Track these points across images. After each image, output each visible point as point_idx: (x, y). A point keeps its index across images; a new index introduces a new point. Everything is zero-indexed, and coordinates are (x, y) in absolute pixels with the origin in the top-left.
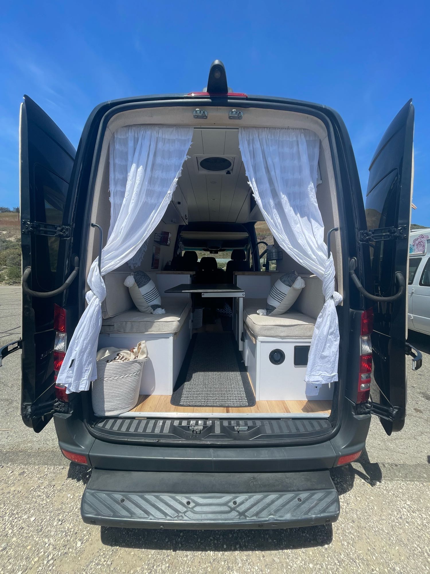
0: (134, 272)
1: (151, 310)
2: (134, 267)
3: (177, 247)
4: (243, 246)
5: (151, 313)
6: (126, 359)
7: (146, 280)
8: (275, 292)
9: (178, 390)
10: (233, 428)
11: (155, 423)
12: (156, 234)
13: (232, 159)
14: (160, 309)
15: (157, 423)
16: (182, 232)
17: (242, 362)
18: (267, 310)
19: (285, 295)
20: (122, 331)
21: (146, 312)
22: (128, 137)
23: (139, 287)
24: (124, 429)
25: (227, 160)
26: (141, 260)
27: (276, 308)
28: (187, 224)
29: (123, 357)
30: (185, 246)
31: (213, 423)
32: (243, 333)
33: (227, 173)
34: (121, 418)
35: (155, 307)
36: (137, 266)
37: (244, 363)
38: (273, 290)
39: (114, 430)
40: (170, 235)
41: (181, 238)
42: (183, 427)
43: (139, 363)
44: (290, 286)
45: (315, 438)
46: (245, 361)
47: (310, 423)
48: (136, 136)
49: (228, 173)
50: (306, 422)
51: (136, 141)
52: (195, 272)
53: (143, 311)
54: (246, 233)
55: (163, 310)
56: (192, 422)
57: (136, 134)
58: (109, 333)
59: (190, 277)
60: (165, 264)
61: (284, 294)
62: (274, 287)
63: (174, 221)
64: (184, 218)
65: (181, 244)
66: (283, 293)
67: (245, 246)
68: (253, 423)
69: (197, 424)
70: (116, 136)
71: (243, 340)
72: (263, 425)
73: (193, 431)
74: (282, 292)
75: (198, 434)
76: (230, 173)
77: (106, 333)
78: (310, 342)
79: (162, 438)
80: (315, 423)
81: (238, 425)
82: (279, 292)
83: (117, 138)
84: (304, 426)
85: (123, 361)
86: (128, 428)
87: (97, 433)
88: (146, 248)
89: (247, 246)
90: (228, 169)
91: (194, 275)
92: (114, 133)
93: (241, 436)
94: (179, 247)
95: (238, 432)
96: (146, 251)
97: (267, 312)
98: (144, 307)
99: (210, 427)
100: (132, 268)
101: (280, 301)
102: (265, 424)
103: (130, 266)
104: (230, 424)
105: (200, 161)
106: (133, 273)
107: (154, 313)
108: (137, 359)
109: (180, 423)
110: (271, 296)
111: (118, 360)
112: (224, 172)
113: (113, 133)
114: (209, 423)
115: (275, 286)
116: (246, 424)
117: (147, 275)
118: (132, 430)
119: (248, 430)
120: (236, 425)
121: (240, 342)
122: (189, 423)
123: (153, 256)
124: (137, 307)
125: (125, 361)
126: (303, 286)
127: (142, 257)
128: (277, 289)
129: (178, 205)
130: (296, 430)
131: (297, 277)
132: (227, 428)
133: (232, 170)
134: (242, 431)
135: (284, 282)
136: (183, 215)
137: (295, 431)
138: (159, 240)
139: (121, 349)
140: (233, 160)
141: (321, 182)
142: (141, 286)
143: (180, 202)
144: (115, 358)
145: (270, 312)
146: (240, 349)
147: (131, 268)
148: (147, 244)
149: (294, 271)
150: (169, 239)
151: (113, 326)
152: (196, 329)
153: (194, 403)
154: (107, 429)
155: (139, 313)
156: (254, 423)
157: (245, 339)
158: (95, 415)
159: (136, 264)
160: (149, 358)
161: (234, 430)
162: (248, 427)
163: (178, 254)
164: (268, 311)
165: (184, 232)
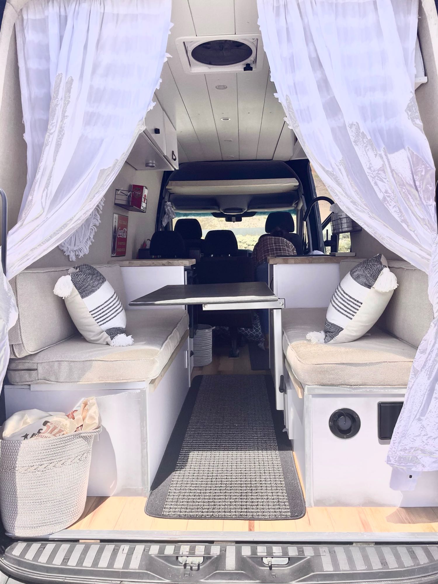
0: (74, 268)
1: (107, 337)
2: (77, 256)
3: (161, 211)
4: (290, 205)
5: (108, 344)
6: (60, 431)
7: (96, 283)
8: (341, 298)
9: (160, 487)
10: (261, 559)
11: (114, 550)
12: (118, 190)
13: (252, 41)
14: (123, 336)
15: (118, 550)
16: (170, 182)
17: (284, 431)
18: (326, 332)
19: (359, 304)
20: (53, 378)
21: (97, 342)
22: (48, 16)
23: (83, 297)
24: (57, 562)
25: (243, 44)
26: (89, 243)
27: (342, 329)
28: (177, 168)
29: (55, 428)
30: (178, 208)
31: (223, 552)
32: (282, 377)
33: (245, 69)
34: (53, 541)
35: (113, 332)
36: (81, 255)
37: (286, 434)
38: (337, 295)
39: (40, 562)
40: (146, 192)
41: (170, 194)
42: (167, 558)
43: (85, 438)
44: (369, 287)
45: (419, 579)
46: (288, 429)
47: (409, 551)
48: (63, 13)
49: (248, 68)
50: (401, 550)
51: (63, 22)
52: (195, 260)
53: (92, 340)
54: (294, 179)
55: (130, 337)
56: (185, 549)
57: (62, 10)
58: (29, 383)
59: (185, 271)
60: (139, 247)
61: (358, 301)
62: (340, 289)
63: (151, 165)
64: (170, 158)
65: (169, 206)
66: (356, 300)
67: (293, 205)
68: (299, 551)
69: (192, 553)
70: (25, 17)
71: (283, 390)
72: (318, 555)
73: (185, 565)
74: (353, 299)
75: (194, 572)
76: (251, 69)
77: (24, 383)
78: (403, 395)
79: (127, 578)
80: (419, 551)
81: (270, 554)
82: (349, 298)
83: (28, 19)
84: (398, 557)
85: (54, 435)
86: (66, 559)
87: (12, 568)
88: (99, 219)
89: (297, 204)
90: (248, 61)
91: (193, 266)
92: (21, 10)
93: (275, 575)
94: (165, 213)
95: (271, 567)
96: (98, 224)
97: (326, 336)
98: (92, 334)
99: (217, 558)
100: (73, 257)
101: (350, 314)
102: (321, 552)
103: (69, 256)
104: (254, 552)
105: (190, 49)
106: (72, 270)
107: (112, 344)
108: (80, 432)
109: (161, 551)
110: (334, 306)
111: (46, 435)
112: (238, 68)
113: (19, 10)
114: (215, 551)
115: (340, 287)
116: (285, 554)
117: (98, 272)
118: (72, 563)
119: (288, 564)
120: (265, 554)
121: (279, 395)
122: (177, 550)
123: (115, 232)
124: (82, 332)
125: (58, 435)
126: (395, 286)
127: (92, 237)
128: (344, 293)
129: (154, 136)
130: (382, 564)
131: (382, 269)
132: (248, 559)
133: (255, 61)
134: (279, 566)
135: (356, 279)
136: (166, 152)
137: (380, 566)
138: (124, 203)
139: (51, 413)
140: (255, 43)
141: (424, 80)
142: (87, 295)
143: (159, 130)
144: (40, 430)
145: (332, 337)
146: (279, 407)
147: (71, 260)
148: (101, 212)
149: (380, 256)
150: (143, 199)
151: (37, 369)
152: (201, 368)
153: (189, 512)
154: (28, 560)
155: (84, 345)
156: (301, 552)
157: (288, 387)
158: (7, 534)
159: (80, 250)
160: (104, 429)
161: (262, 564)
162: (289, 558)
163: (164, 224)
164: (328, 334)
165: (174, 183)
